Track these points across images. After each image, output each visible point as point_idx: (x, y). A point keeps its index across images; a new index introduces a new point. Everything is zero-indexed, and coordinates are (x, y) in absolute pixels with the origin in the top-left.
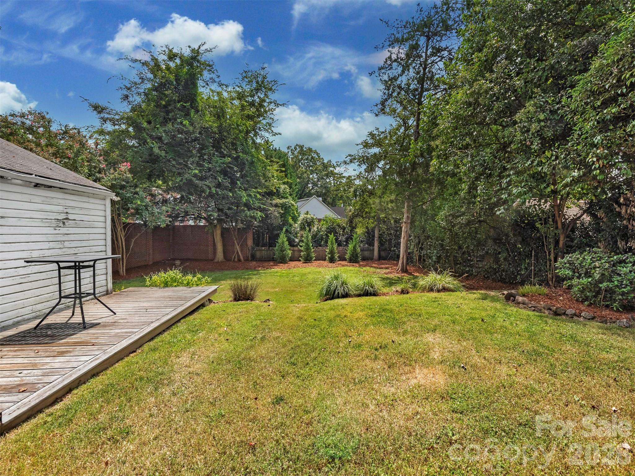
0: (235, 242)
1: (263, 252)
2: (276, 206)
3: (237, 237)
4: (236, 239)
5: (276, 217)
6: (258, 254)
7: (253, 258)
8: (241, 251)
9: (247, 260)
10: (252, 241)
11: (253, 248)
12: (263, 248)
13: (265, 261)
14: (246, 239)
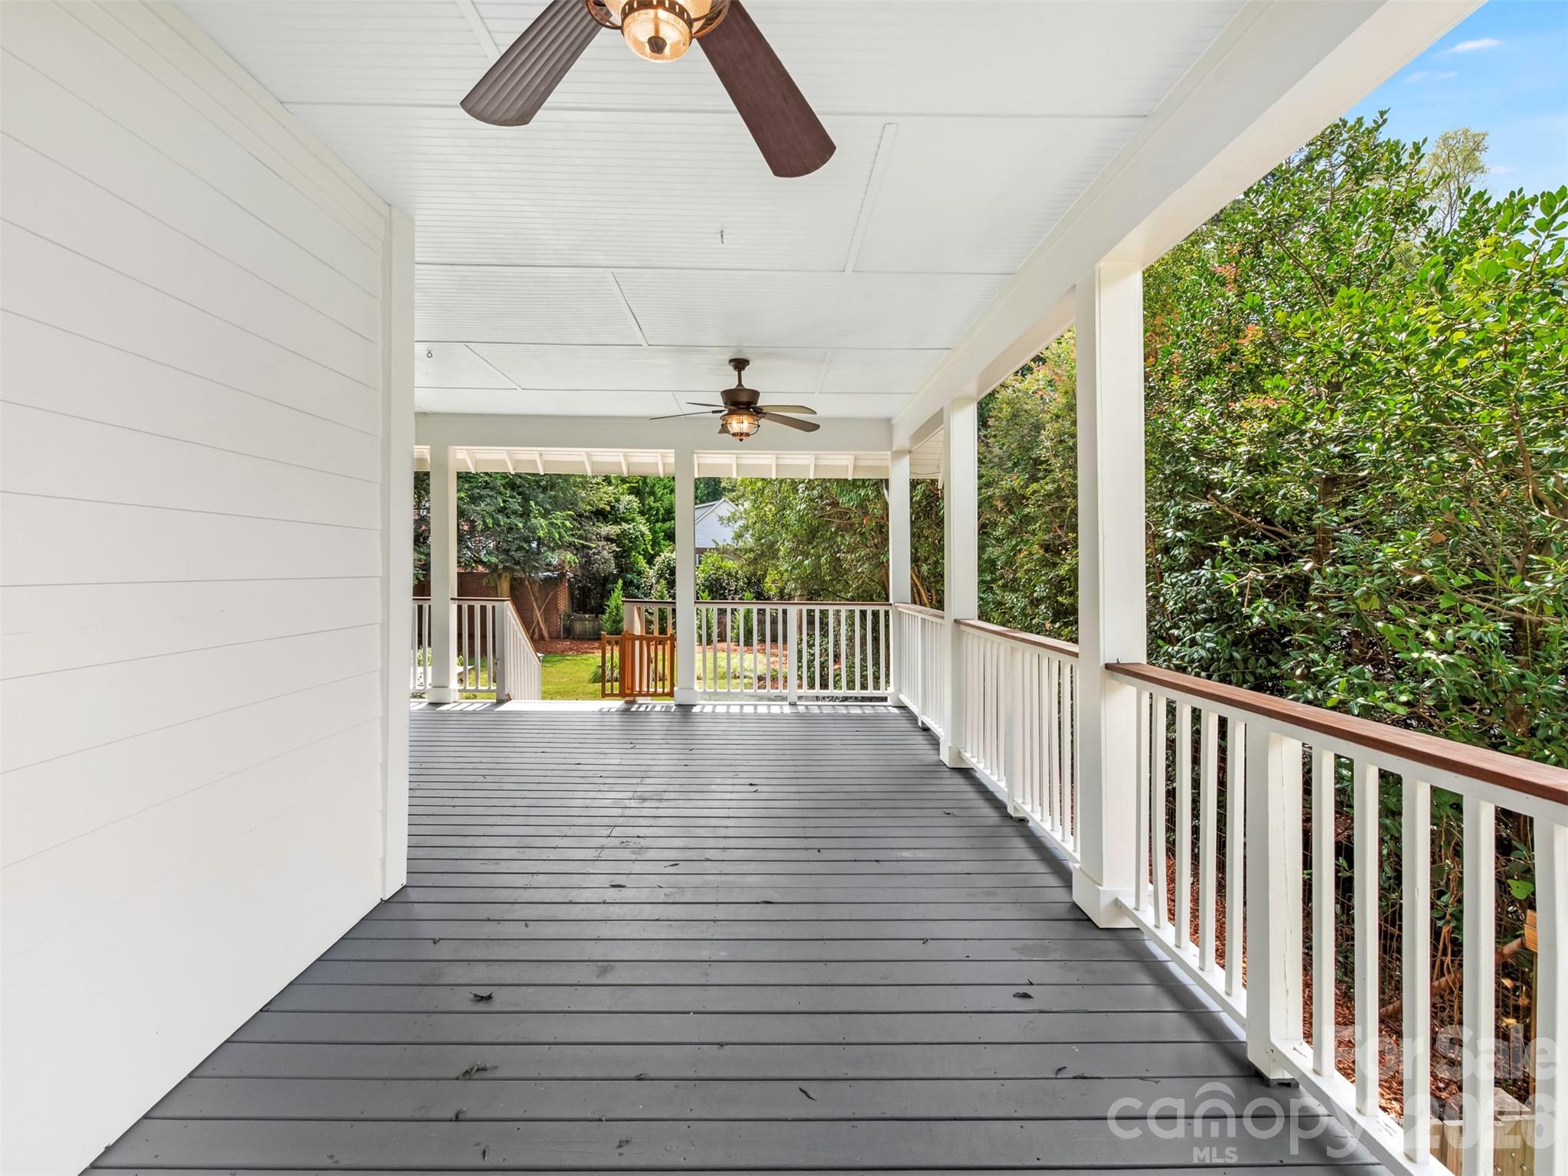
0: (534, 604)
1: (584, 623)
2: (608, 539)
3: (537, 595)
4: (536, 600)
5: (606, 561)
6: (578, 627)
7: (569, 633)
8: (546, 620)
9: (556, 637)
10: (567, 602)
11: (569, 616)
12: (587, 616)
13: (590, 639)
14: (555, 598)
